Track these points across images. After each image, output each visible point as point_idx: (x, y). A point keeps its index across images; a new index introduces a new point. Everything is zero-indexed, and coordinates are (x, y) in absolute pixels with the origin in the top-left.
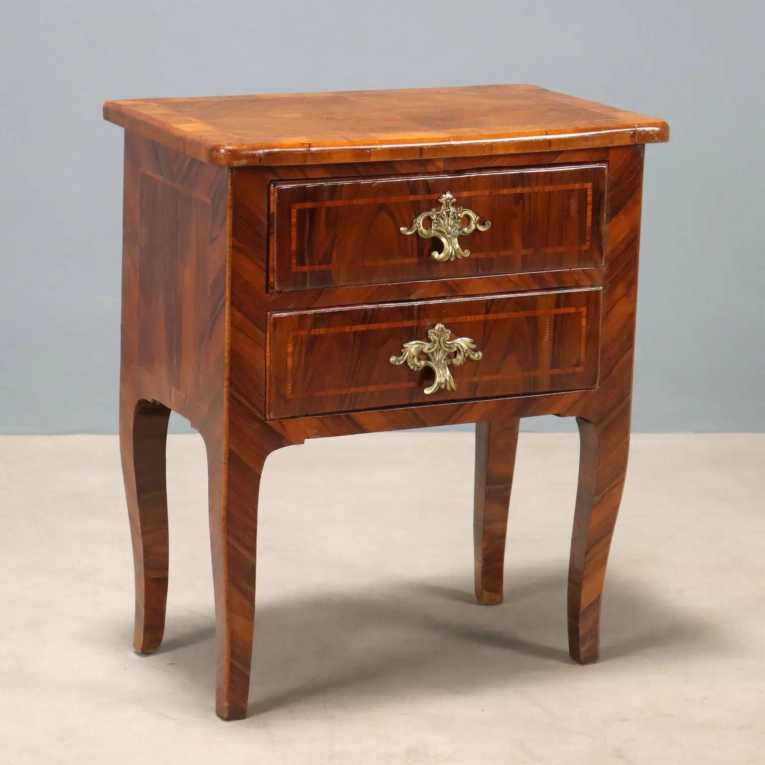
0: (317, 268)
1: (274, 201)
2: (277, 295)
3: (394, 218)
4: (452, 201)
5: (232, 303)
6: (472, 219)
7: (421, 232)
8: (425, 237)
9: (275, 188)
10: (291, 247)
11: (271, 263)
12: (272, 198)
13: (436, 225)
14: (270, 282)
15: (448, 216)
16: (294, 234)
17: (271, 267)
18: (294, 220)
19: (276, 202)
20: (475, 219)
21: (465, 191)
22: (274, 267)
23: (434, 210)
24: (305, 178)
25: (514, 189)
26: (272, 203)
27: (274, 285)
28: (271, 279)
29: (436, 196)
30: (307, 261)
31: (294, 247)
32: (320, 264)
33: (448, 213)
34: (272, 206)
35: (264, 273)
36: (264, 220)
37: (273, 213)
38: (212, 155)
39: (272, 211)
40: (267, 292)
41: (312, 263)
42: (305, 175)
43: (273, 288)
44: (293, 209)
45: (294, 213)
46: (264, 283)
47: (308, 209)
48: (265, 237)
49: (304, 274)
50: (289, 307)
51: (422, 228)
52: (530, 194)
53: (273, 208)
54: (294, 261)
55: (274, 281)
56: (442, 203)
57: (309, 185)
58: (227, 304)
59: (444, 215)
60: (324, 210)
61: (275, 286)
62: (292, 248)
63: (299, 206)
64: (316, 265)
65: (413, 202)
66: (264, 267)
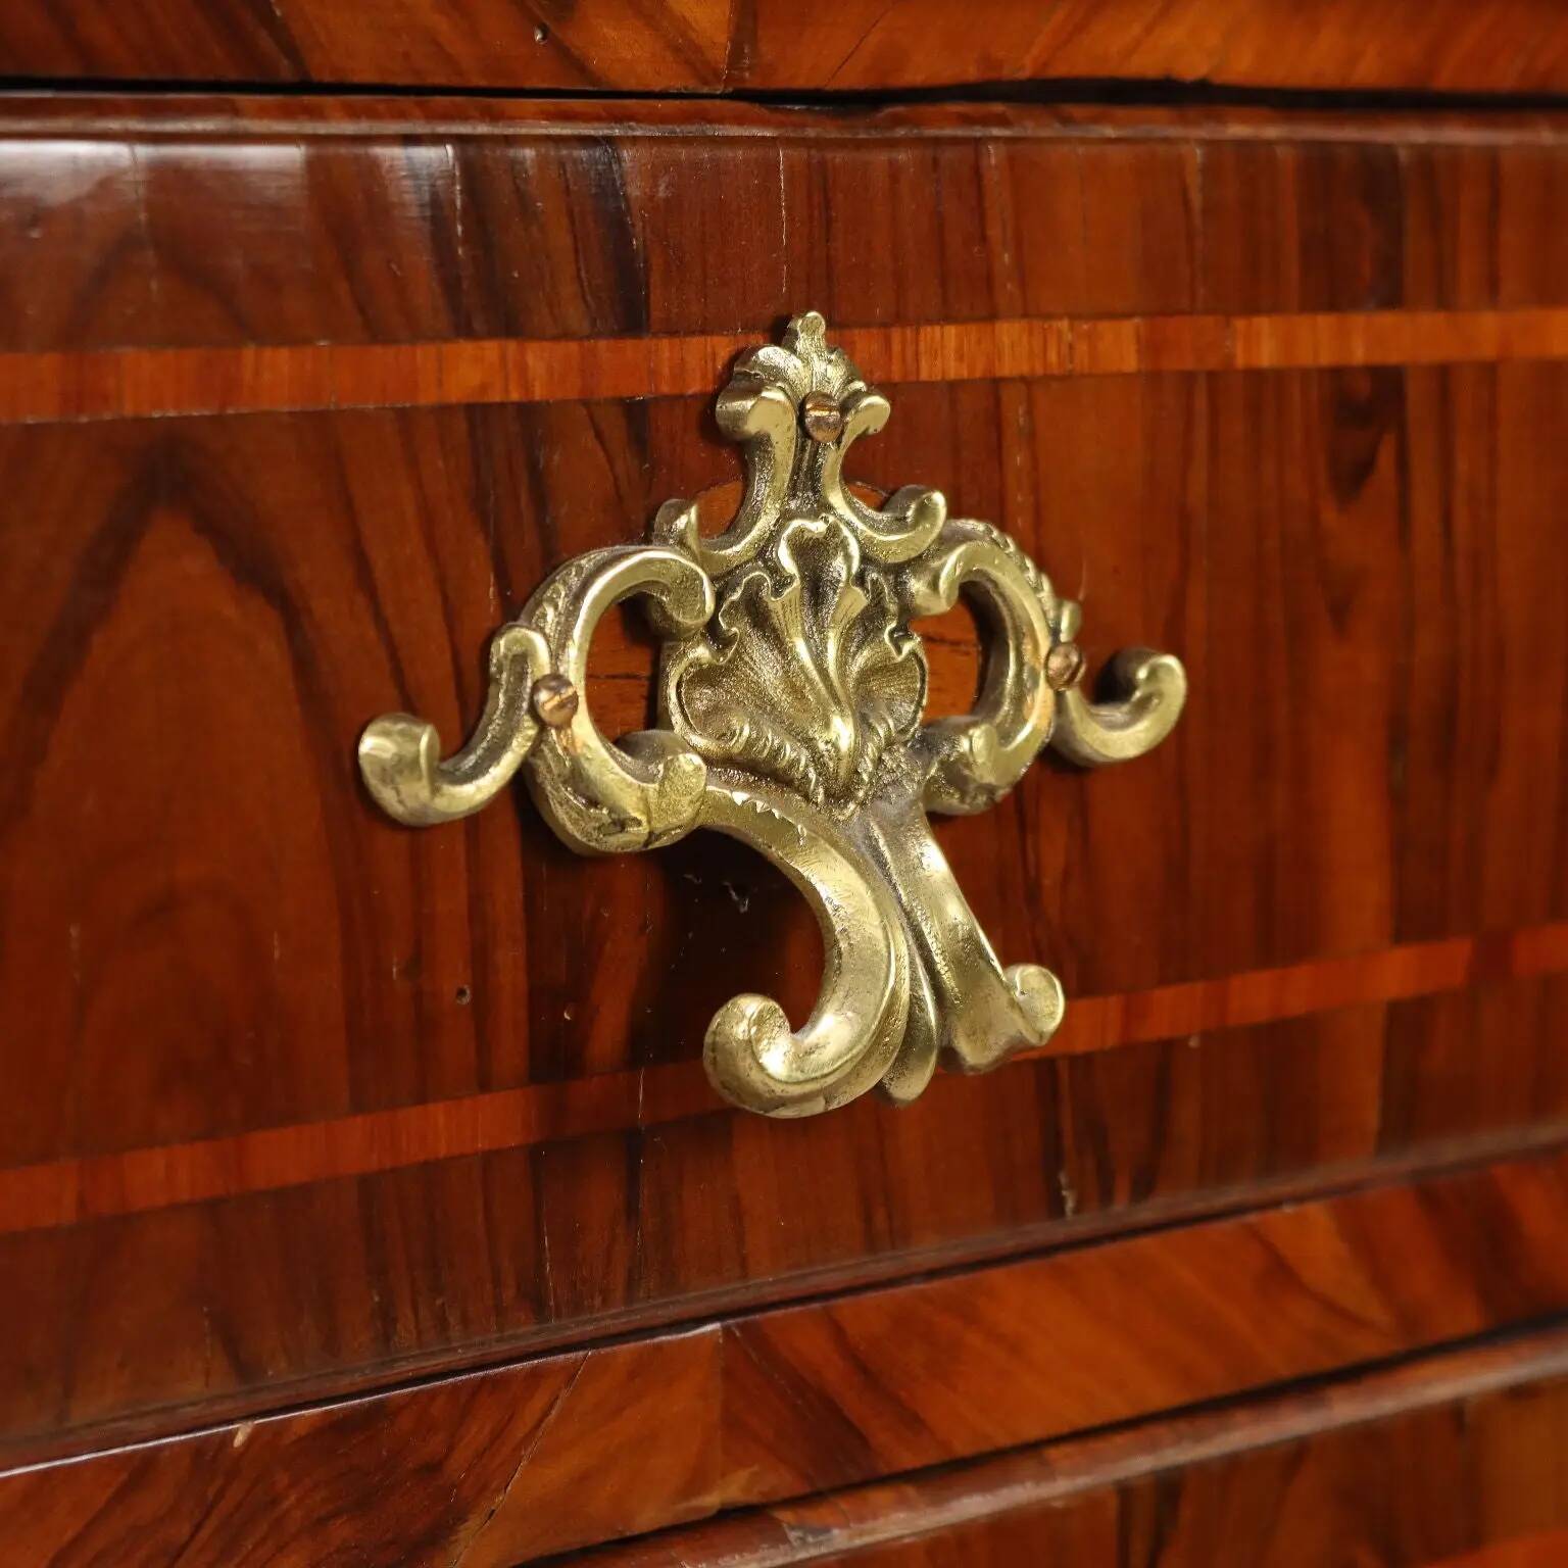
3: (290, 610)
4: (856, 425)
6: (1023, 631)
7: (577, 778)
8: (615, 842)
13: (703, 698)
15: (816, 590)
20: (1055, 632)
21: (947, 318)
23: (687, 520)
25: (1325, 322)
29: (708, 352)
33: (812, 553)
51: (583, 727)
52: (1443, 373)
56: (761, 442)
59: (781, 583)
65: (478, 413)
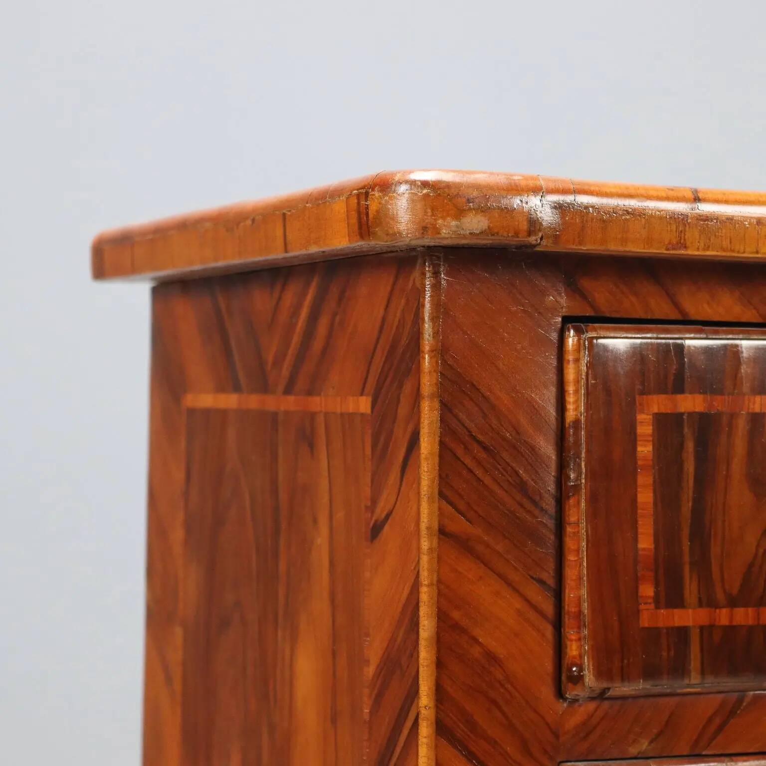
0: (723, 617)
1: (577, 381)
2: (592, 706)
5: (441, 729)
9: (579, 340)
10: (636, 540)
11: (569, 595)
12: (570, 373)
14: (566, 662)
16: (645, 497)
17: (569, 606)
18: (645, 450)
19: (583, 382)
22: (579, 605)
24: (680, 317)
26: (571, 389)
27: (581, 669)
28: (572, 650)
30: (691, 589)
31: (646, 543)
32: (733, 603)
34: (570, 399)
35: (549, 631)
36: (547, 449)
37: (577, 423)
38: (367, 208)
39: (571, 414)
40: (560, 694)
41: (708, 601)
42: (677, 305)
43: (578, 679)
44: (642, 412)
45: (645, 428)
46: (548, 665)
47: (691, 414)
48: (550, 504)
49: (682, 633)
50: (633, 751)
53: (575, 408)
54: (647, 590)
55: (581, 656)
57: (694, 343)
58: (425, 731)
60: (742, 425)
61: (586, 672)
62: (641, 546)
63: (658, 404)
64: (720, 608)
66: (549, 608)
